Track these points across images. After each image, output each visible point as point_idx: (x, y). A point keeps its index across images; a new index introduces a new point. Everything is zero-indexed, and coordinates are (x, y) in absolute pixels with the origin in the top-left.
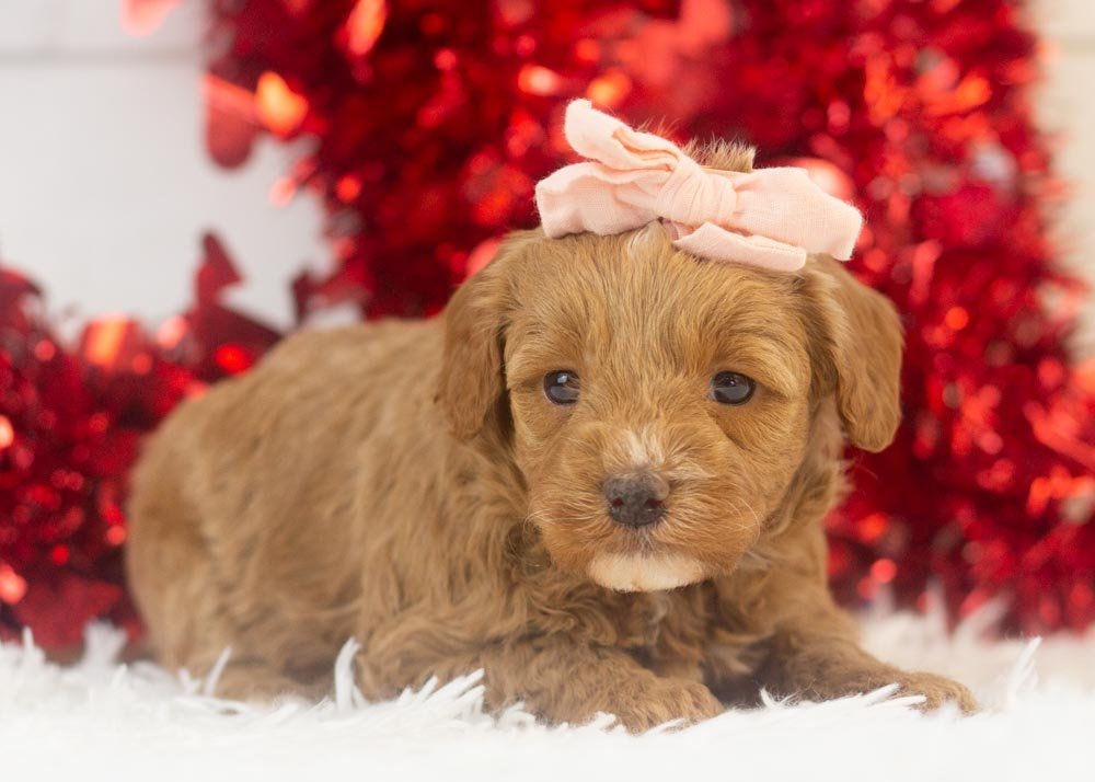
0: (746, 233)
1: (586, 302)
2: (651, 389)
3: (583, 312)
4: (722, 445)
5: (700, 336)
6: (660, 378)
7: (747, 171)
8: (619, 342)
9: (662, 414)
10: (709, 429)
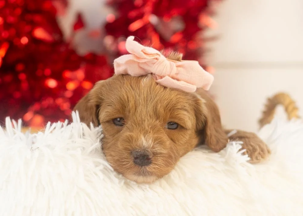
0: (178, 80)
1: (128, 97)
2: (148, 124)
3: (127, 99)
4: (168, 142)
5: (165, 111)
6: (151, 121)
7: (180, 61)
8: (139, 110)
9: (151, 132)
10: (165, 137)
